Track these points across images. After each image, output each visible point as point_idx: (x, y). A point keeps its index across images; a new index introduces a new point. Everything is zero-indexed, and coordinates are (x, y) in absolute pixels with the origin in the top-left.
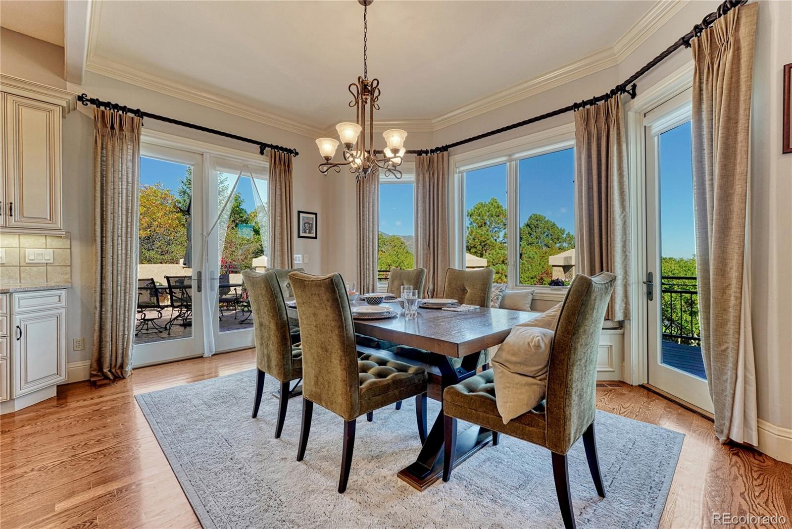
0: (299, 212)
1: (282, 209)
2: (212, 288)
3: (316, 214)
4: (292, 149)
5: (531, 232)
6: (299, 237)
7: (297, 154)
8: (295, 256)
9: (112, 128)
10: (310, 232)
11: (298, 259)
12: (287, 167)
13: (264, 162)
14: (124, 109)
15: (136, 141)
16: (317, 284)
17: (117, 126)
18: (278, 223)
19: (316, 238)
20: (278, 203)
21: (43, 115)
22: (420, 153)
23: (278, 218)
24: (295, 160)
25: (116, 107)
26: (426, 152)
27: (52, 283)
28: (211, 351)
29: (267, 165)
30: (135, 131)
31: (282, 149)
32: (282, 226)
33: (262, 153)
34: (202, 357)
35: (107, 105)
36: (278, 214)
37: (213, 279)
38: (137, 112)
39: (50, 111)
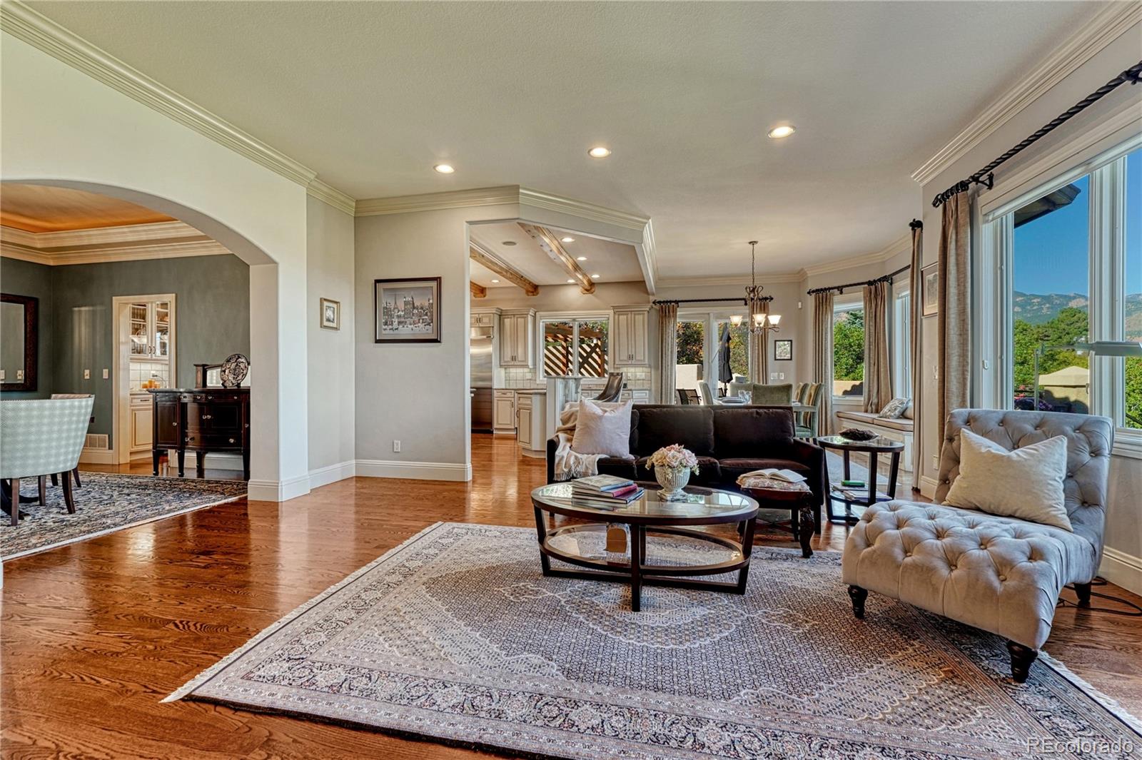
1: (759, 341)
4: (768, 296)
6: (776, 359)
7: (772, 299)
8: (771, 374)
9: (666, 312)
11: (774, 377)
13: (747, 310)
14: (671, 302)
15: (675, 317)
18: (756, 352)
23: (756, 347)
25: (667, 302)
27: (644, 388)
30: (675, 311)
32: (759, 353)
35: (664, 302)
38: (676, 302)
39: (643, 314)
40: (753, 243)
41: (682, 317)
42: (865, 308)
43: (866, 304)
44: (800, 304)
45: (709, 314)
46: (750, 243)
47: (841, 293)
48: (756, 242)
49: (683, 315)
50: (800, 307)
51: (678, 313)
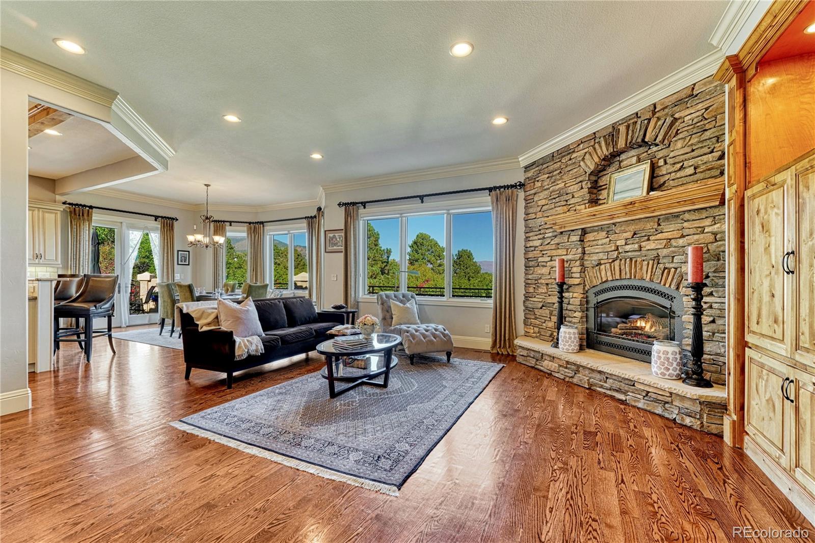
0: (178, 251)
1: (168, 250)
2: (126, 292)
3: (189, 252)
4: (174, 217)
5: (417, 249)
6: (178, 264)
7: (177, 220)
8: (176, 275)
9: (79, 215)
10: (185, 261)
11: (178, 277)
12: (171, 228)
13: (158, 225)
14: (85, 206)
15: (90, 220)
16: (185, 286)
17: (81, 215)
18: (165, 258)
19: (189, 265)
20: (166, 247)
21: (53, 215)
22: (250, 223)
23: (165, 255)
24: (175, 223)
25: (81, 205)
26: (253, 223)
28: (125, 324)
29: (159, 226)
30: (90, 216)
31: (168, 218)
32: (168, 259)
33: (156, 220)
34: (120, 327)
35: (77, 205)
36: (165, 253)
37: (126, 287)
38: (91, 207)
39: (56, 213)
40: (207, 185)
41: (97, 221)
42: (248, 237)
43: (248, 235)
44: (195, 226)
45: (121, 223)
46: (205, 185)
47: (231, 225)
48: (209, 185)
49: (99, 220)
50: (195, 228)
51: (93, 218)
